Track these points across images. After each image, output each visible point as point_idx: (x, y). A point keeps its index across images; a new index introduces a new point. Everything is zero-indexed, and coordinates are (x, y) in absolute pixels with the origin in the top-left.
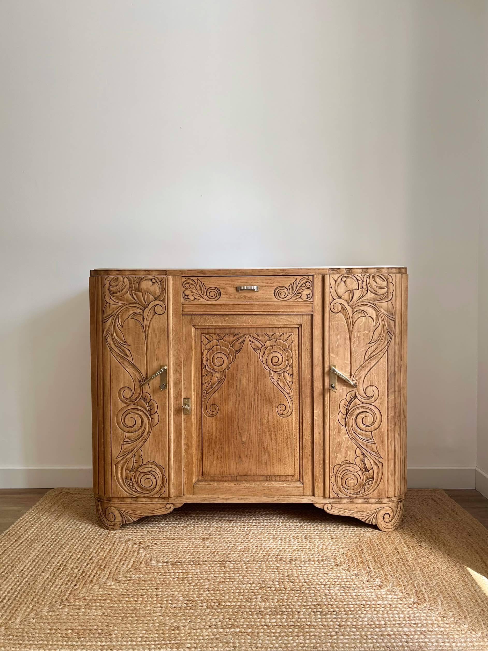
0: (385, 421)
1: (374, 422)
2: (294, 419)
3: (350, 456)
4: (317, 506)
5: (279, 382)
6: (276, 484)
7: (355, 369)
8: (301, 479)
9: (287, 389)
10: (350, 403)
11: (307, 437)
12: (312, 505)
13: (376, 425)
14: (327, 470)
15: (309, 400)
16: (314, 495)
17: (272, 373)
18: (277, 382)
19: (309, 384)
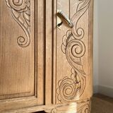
0: (87, 51)
1: (81, 52)
2: (31, 48)
3: (68, 74)
4: (46, 111)
5: (20, 19)
6: (16, 100)
7: (71, 15)
8: (35, 94)
9: (26, 25)
10: (68, 38)
11: (40, 62)
12: (43, 111)
13: (83, 53)
14: (54, 84)
15: (42, 35)
16: (44, 104)
17: (14, 11)
18: (18, 19)
19: (42, 23)
